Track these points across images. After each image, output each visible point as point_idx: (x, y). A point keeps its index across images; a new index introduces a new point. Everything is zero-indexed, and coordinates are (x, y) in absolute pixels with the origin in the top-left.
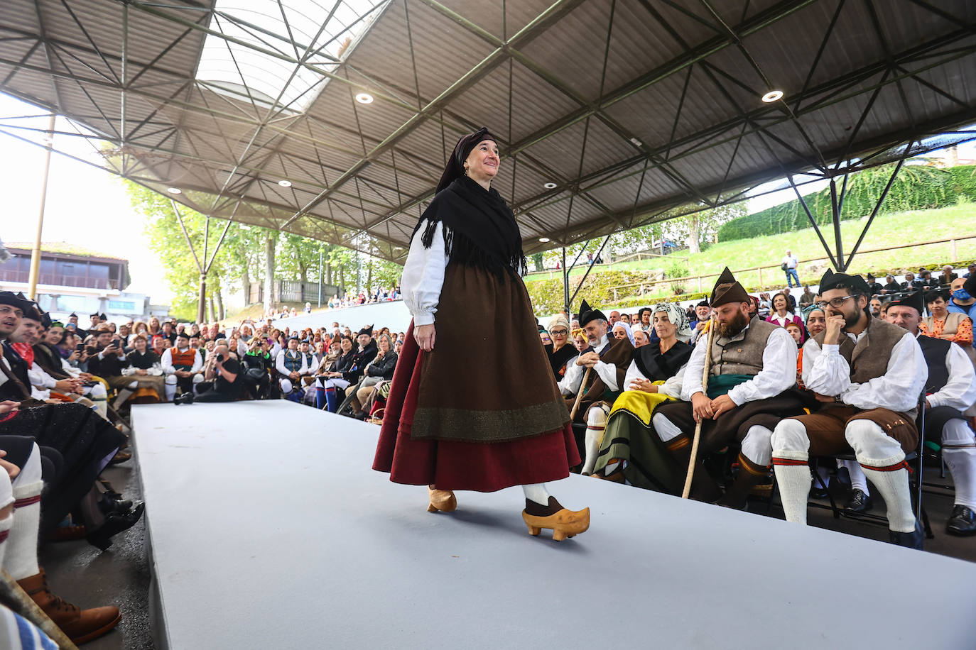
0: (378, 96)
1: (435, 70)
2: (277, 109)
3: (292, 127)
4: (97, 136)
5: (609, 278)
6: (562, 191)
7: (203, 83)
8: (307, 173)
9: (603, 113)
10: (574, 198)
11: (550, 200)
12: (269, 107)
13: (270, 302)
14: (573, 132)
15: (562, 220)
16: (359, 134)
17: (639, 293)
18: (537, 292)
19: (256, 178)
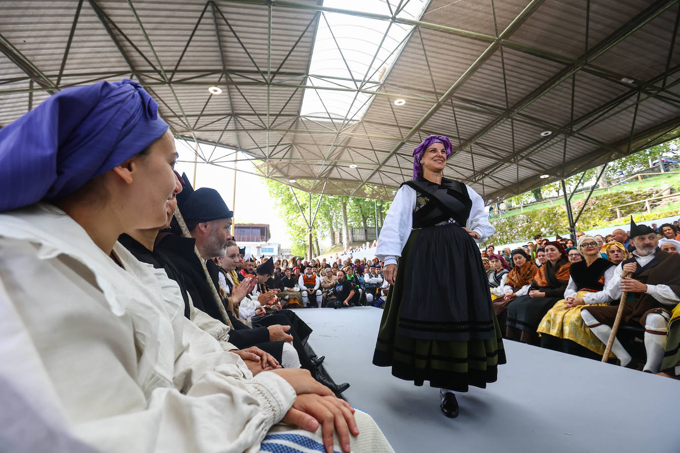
0: (409, 99)
1: (446, 72)
2: (346, 122)
3: (354, 131)
4: (254, 158)
5: (609, 200)
6: (556, 136)
7: (304, 116)
8: (366, 157)
9: (591, 66)
10: (568, 139)
11: (546, 145)
12: (342, 121)
13: (347, 242)
14: (563, 87)
15: (559, 159)
16: (398, 126)
17: (644, 209)
18: (541, 218)
19: (335, 165)
